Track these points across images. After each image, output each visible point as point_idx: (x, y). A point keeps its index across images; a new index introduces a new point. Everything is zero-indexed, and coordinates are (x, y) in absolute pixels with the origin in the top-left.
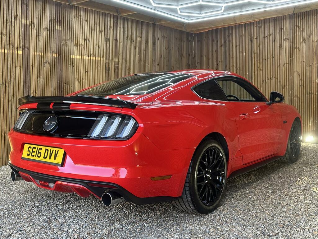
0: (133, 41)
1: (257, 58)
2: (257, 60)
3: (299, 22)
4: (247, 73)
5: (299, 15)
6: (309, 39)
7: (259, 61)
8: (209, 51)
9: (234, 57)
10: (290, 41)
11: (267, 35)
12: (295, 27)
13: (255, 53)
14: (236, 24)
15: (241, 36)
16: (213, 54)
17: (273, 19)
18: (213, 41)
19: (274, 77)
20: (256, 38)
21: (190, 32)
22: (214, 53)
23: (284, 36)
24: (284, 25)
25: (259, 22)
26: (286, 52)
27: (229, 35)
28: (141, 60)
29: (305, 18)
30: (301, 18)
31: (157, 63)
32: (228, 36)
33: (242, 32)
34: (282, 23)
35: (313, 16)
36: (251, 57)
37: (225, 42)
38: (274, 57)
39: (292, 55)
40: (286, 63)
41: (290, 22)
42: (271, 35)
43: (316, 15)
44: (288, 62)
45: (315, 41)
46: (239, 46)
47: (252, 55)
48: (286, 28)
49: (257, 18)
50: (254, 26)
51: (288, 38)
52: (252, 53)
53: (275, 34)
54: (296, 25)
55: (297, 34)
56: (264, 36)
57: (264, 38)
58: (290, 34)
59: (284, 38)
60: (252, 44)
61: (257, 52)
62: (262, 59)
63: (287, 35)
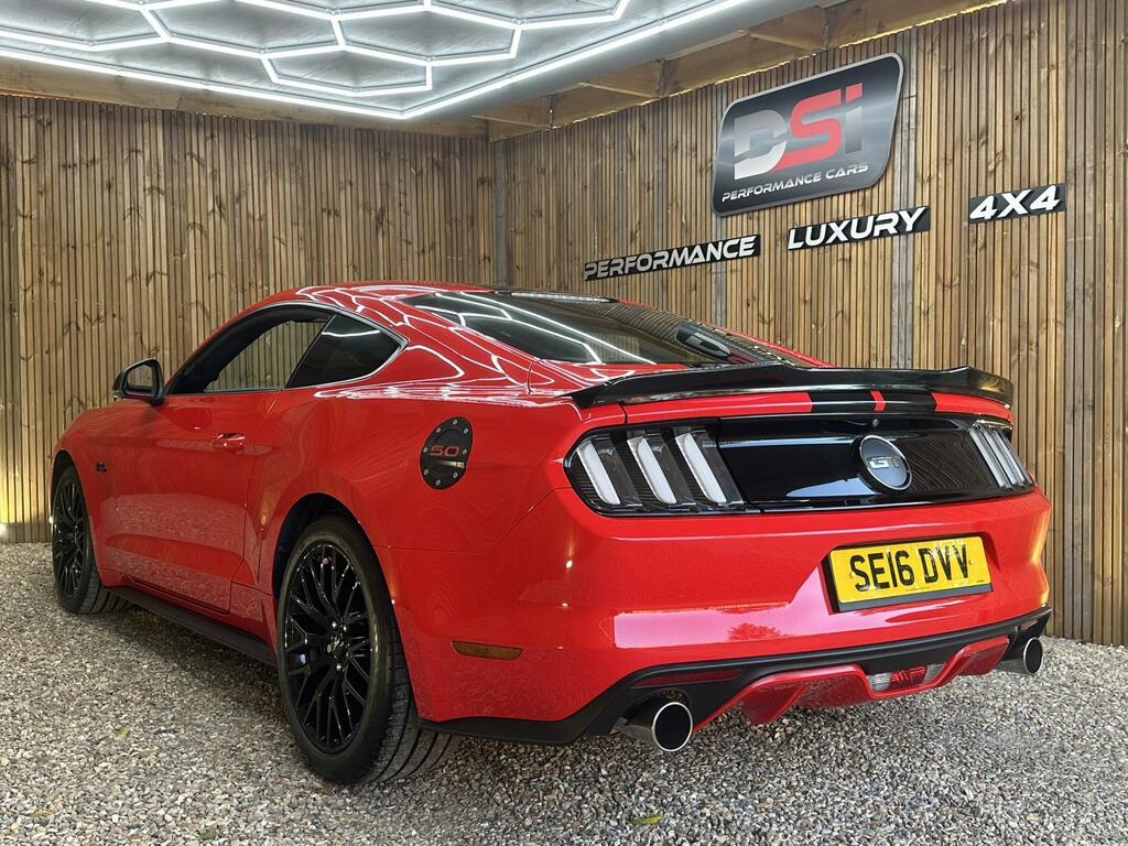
1: (35, 237)
2: (35, 242)
3: (199, 144)
6: (237, 207)
7: (43, 250)
10: (169, 201)
11: (77, 161)
12: (188, 158)
13: (24, 217)
17: (101, 111)
19: (114, 316)
20: (30, 162)
23: (147, 178)
24: (147, 141)
25: (40, 105)
26: (157, 235)
29: (222, 138)
30: (208, 134)
34: (139, 133)
35: (248, 141)
36: (6, 228)
38: (109, 244)
39: (177, 248)
40: (158, 269)
41: (167, 138)
42: (94, 162)
43: (257, 137)
44: (165, 271)
45: (257, 216)
47: (13, 223)
48: (153, 153)
50: (18, 114)
51: (162, 187)
52: (13, 213)
53: (112, 164)
54: (191, 154)
55: (196, 181)
56: (63, 161)
57: (65, 166)
58: (169, 177)
59: (148, 185)
60: (12, 180)
61: (34, 212)
62: (57, 242)
63: (158, 176)
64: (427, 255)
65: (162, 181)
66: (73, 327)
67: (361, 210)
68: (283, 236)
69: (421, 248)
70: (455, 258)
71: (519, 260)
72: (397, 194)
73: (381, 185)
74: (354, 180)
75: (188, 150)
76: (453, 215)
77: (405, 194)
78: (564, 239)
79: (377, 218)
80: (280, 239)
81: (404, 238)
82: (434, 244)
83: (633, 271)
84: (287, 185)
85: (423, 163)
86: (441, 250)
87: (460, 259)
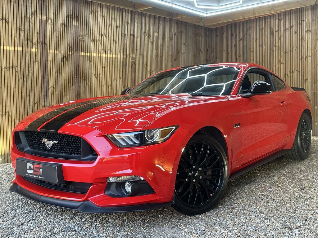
0: (150, 36)
1: (278, 51)
2: (278, 53)
4: (268, 67)
7: (280, 54)
8: (227, 46)
9: (254, 51)
10: (312, 33)
11: (288, 28)
13: (275, 46)
14: (256, 17)
15: (261, 29)
16: (232, 49)
17: (294, 11)
18: (232, 35)
19: (296, 71)
20: (277, 31)
21: (208, 27)
22: (233, 47)
23: (306, 28)
24: (306, 17)
25: (279, 15)
26: (308, 44)
27: (249, 28)
28: (158, 56)
31: (174, 58)
32: (248, 30)
33: (262, 25)
34: (304, 15)
36: (271, 50)
37: (244, 35)
38: (296, 50)
39: (314, 47)
40: (308, 55)
41: (312, 14)
42: (292, 27)
44: (310, 55)
46: (259, 40)
47: (273, 49)
48: (308, 19)
49: (277, 11)
50: (275, 19)
51: (310, 29)
52: (273, 46)
53: (297, 26)
57: (285, 30)
58: (312, 26)
59: (306, 30)
60: (273, 37)
61: (278, 45)
62: (283, 52)
63: (309, 26)
66: (286, 75)
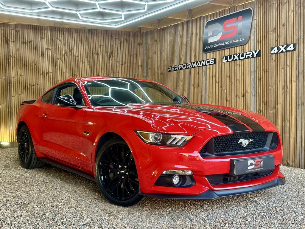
1: (15, 62)
2: (16, 64)
3: (60, 36)
4: (4, 78)
5: (59, 30)
6: (71, 53)
7: (18, 66)
10: (52, 52)
11: (27, 41)
12: (57, 40)
13: (12, 57)
17: (33, 27)
19: (37, 84)
20: (14, 42)
23: (46, 46)
24: (45, 35)
25: (16, 26)
26: (49, 61)
29: (66, 34)
30: (62, 33)
34: (43, 33)
35: (73, 35)
36: (7, 60)
38: (36, 64)
39: (54, 65)
40: (49, 71)
41: (51, 34)
42: (31, 41)
43: (76, 33)
44: (51, 71)
45: (76, 56)
47: (9, 59)
48: (47, 38)
50: (10, 29)
51: (50, 48)
52: (9, 56)
53: (36, 42)
54: (58, 38)
55: (59, 46)
56: (23, 41)
57: (23, 43)
58: (52, 45)
59: (46, 48)
60: (9, 47)
61: (15, 56)
62: (22, 64)
63: (49, 45)
64: (124, 65)
65: (50, 46)
66: (26, 87)
67: (105, 53)
68: (83, 61)
69: (122, 63)
70: (132, 66)
71: (150, 66)
72: (115, 48)
73: (111, 46)
74: (103, 45)
75: (57, 38)
76: (131, 54)
77: (117, 48)
78: (162, 60)
79: (109, 55)
80: (82, 62)
81: (117, 60)
82: (126, 62)
83: (181, 69)
84: (84, 47)
85: (122, 39)
86: (128, 64)
87: (133, 66)
